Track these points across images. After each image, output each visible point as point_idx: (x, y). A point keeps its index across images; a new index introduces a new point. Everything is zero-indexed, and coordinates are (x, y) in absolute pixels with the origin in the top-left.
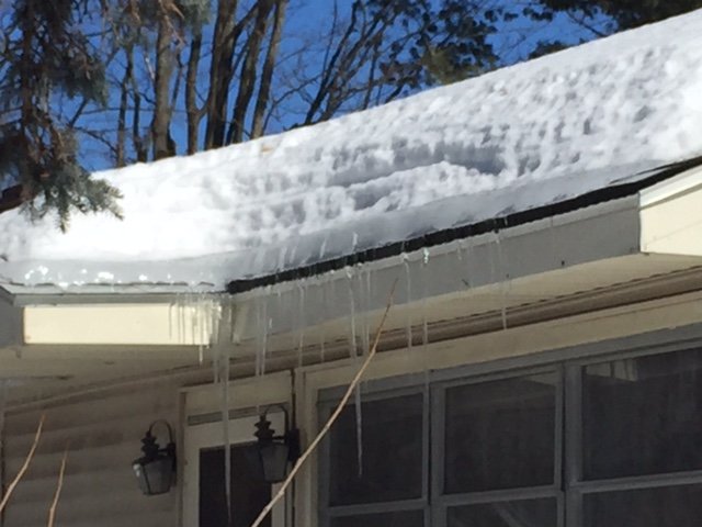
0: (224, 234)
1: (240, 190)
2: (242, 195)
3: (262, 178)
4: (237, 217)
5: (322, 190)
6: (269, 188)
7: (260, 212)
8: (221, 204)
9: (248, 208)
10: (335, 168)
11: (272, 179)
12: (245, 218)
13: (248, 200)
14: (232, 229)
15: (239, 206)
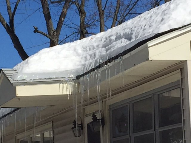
0: (78, 63)
1: (83, 51)
2: (84, 52)
3: (88, 47)
4: (82, 58)
5: (100, 49)
6: (90, 49)
7: (87, 56)
8: (78, 55)
9: (84, 56)
10: (104, 43)
11: (91, 47)
12: (84, 58)
13: (85, 53)
14: (80, 62)
15: (83, 55)
